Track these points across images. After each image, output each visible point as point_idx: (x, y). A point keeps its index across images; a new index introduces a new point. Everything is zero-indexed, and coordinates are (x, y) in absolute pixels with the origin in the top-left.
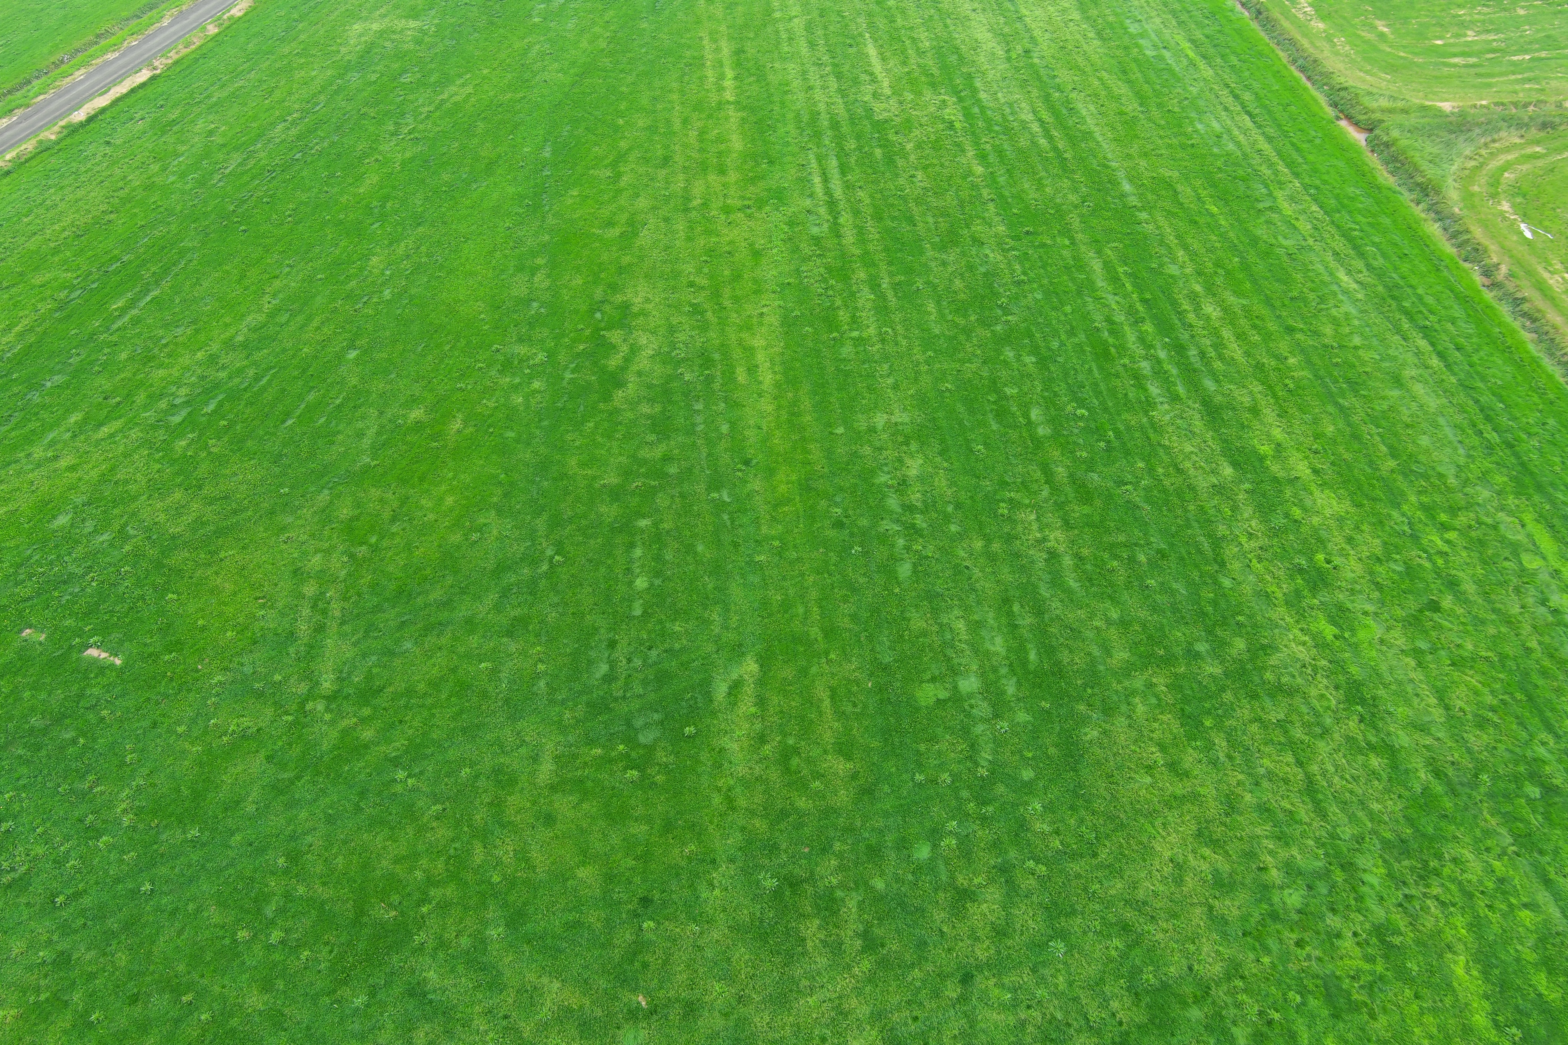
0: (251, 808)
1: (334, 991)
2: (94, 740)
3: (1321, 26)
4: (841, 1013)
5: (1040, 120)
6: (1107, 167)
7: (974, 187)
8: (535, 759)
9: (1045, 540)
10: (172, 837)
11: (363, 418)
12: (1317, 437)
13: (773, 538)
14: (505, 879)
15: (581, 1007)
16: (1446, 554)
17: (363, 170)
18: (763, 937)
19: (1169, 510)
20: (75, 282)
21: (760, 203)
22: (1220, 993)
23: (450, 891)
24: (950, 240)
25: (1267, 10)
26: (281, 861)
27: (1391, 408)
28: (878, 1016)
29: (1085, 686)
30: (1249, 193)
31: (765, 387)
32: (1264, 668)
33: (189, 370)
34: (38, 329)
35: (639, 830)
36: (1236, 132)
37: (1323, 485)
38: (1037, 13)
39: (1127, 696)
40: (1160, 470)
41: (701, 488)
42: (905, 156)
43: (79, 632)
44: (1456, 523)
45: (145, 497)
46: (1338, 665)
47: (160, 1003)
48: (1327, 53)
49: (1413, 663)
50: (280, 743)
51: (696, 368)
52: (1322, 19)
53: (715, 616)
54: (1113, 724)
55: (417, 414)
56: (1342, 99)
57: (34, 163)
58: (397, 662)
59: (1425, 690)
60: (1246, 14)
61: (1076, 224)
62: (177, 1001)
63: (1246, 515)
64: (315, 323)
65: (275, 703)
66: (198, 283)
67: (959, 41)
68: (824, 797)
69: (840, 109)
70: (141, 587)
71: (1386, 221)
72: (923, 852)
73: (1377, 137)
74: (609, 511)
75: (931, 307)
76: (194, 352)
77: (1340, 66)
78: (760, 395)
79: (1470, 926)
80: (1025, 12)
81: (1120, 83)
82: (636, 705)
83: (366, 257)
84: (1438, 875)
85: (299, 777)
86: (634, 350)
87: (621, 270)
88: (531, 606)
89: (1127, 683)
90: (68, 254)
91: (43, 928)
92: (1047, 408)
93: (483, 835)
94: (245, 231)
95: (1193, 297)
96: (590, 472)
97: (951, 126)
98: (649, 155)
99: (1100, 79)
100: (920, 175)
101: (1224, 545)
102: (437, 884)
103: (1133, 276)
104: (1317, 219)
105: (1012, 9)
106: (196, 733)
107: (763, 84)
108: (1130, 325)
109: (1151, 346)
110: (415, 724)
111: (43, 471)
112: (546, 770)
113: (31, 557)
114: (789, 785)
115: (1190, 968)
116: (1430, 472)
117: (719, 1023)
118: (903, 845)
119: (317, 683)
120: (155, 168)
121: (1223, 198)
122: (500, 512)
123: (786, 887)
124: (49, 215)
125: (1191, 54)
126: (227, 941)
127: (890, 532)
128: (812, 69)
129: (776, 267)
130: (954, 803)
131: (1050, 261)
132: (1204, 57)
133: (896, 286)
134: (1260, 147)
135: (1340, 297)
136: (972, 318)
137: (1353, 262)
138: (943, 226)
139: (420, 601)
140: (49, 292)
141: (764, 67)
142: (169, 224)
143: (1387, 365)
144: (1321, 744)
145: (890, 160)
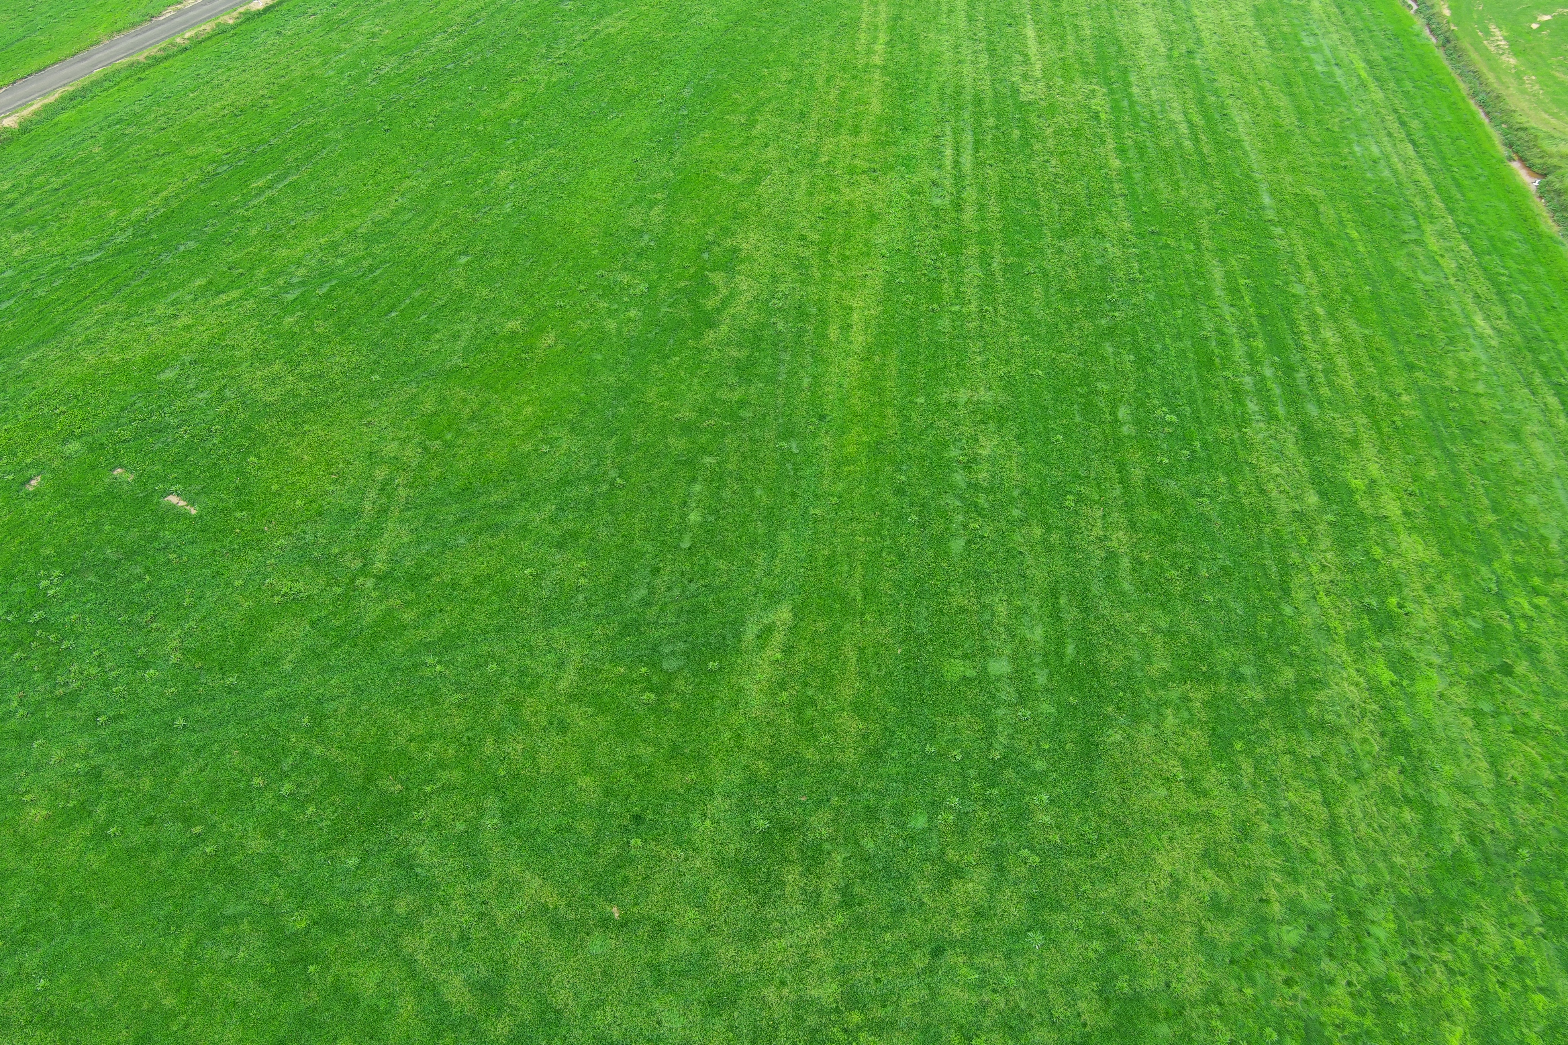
0: (288, 667)
1: (331, 849)
2: (159, 580)
3: (1513, 61)
4: (806, 961)
5: (1190, 123)
6: (1250, 177)
7: (1107, 179)
8: (560, 666)
9: (1106, 538)
10: (212, 680)
11: (462, 321)
12: (1416, 479)
13: (832, 495)
14: (509, 773)
15: (557, 907)
16: (1532, 619)
17: (508, 87)
18: (744, 874)
19: (1242, 529)
20: (224, 157)
21: (887, 168)
22: (1193, 1015)
23: (456, 776)
24: (1071, 229)
25: (1457, 39)
26: (306, 720)
27: (1503, 462)
28: (841, 971)
29: (1117, 689)
30: (1396, 222)
31: (854, 347)
32: (1309, 702)
33: (310, 253)
34: (182, 197)
35: (645, 751)
36: (1395, 159)
37: (1411, 529)
38: (1209, 14)
39: (1159, 706)
40: (1242, 488)
41: (771, 435)
42: (1043, 141)
43: (164, 479)
44: (1550, 589)
45: (247, 364)
46: (1388, 711)
47: (172, 829)
48: (1512, 90)
49: (1470, 723)
50: (326, 612)
51: (790, 319)
52: (1515, 54)
53: (760, 560)
54: (1139, 731)
55: (513, 324)
56: (1519, 139)
57: (209, 43)
58: (449, 554)
59: (1478, 752)
60: (1433, 40)
61: (1205, 230)
62: (187, 830)
63: (1322, 546)
64: (435, 225)
65: (329, 573)
66: (335, 173)
67: (1121, 34)
68: (831, 751)
69: (986, 86)
70: (228, 447)
71: (1541, 271)
72: (919, 822)
73: (1549, 183)
74: (677, 444)
75: (1038, 292)
76: (318, 237)
77: (1525, 105)
78: (848, 355)
79: (1476, 999)
80: (1196, 11)
81: (1281, 95)
82: (666, 632)
83: (495, 170)
84: (1451, 939)
85: (337, 646)
86: (734, 293)
87: (737, 215)
88: (586, 522)
89: (1161, 694)
90: (223, 131)
91: (83, 742)
92: (1136, 408)
93: (497, 730)
94: (387, 130)
95: (1313, 320)
96: (666, 404)
97: (1096, 116)
98: (787, 108)
99: (1261, 88)
100: (1054, 161)
101: (1293, 572)
102: (445, 767)
103: (1255, 290)
104: (1465, 259)
105: (1184, 7)
106: (251, 588)
107: (914, 52)
108: (1241, 338)
109: (1258, 363)
110: (455, 615)
111: (162, 327)
112: (568, 679)
113: (135, 403)
114: (800, 733)
115: (1168, 985)
116: (1532, 533)
117: (685, 947)
118: (901, 812)
119: (371, 562)
120: (317, 61)
121: (1366, 223)
122: (573, 428)
123: (776, 831)
124: (214, 93)
125: (1364, 74)
126: (242, 785)
127: (951, 507)
128: (967, 43)
129: (890, 232)
130: (959, 780)
131: (1170, 263)
132: (1377, 79)
133: (1007, 267)
134: (1417, 177)
135: (1472, 341)
136: (1078, 309)
137: (1494, 308)
138: (1067, 214)
139: (481, 500)
140: (199, 164)
141: (919, 35)
142: (319, 115)
143: (1509, 417)
144: (1353, 788)
145: (1026, 142)
